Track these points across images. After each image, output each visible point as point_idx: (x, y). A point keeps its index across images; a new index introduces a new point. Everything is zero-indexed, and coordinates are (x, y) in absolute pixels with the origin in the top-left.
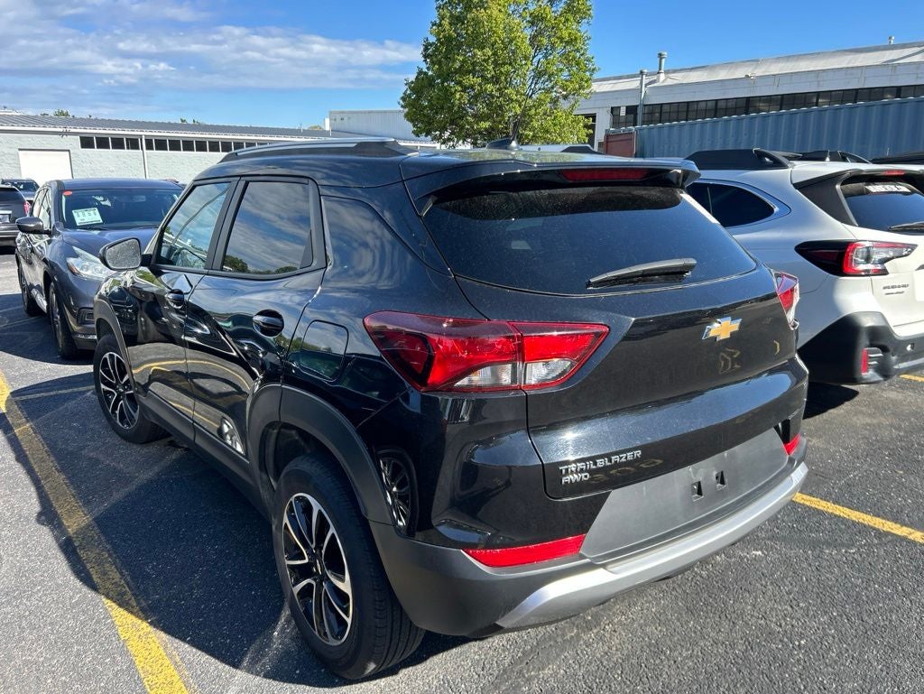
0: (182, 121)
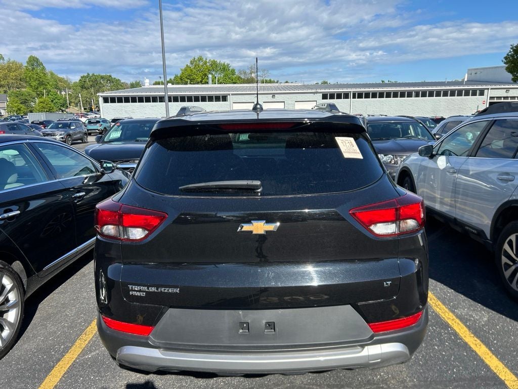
0: (383, 82)
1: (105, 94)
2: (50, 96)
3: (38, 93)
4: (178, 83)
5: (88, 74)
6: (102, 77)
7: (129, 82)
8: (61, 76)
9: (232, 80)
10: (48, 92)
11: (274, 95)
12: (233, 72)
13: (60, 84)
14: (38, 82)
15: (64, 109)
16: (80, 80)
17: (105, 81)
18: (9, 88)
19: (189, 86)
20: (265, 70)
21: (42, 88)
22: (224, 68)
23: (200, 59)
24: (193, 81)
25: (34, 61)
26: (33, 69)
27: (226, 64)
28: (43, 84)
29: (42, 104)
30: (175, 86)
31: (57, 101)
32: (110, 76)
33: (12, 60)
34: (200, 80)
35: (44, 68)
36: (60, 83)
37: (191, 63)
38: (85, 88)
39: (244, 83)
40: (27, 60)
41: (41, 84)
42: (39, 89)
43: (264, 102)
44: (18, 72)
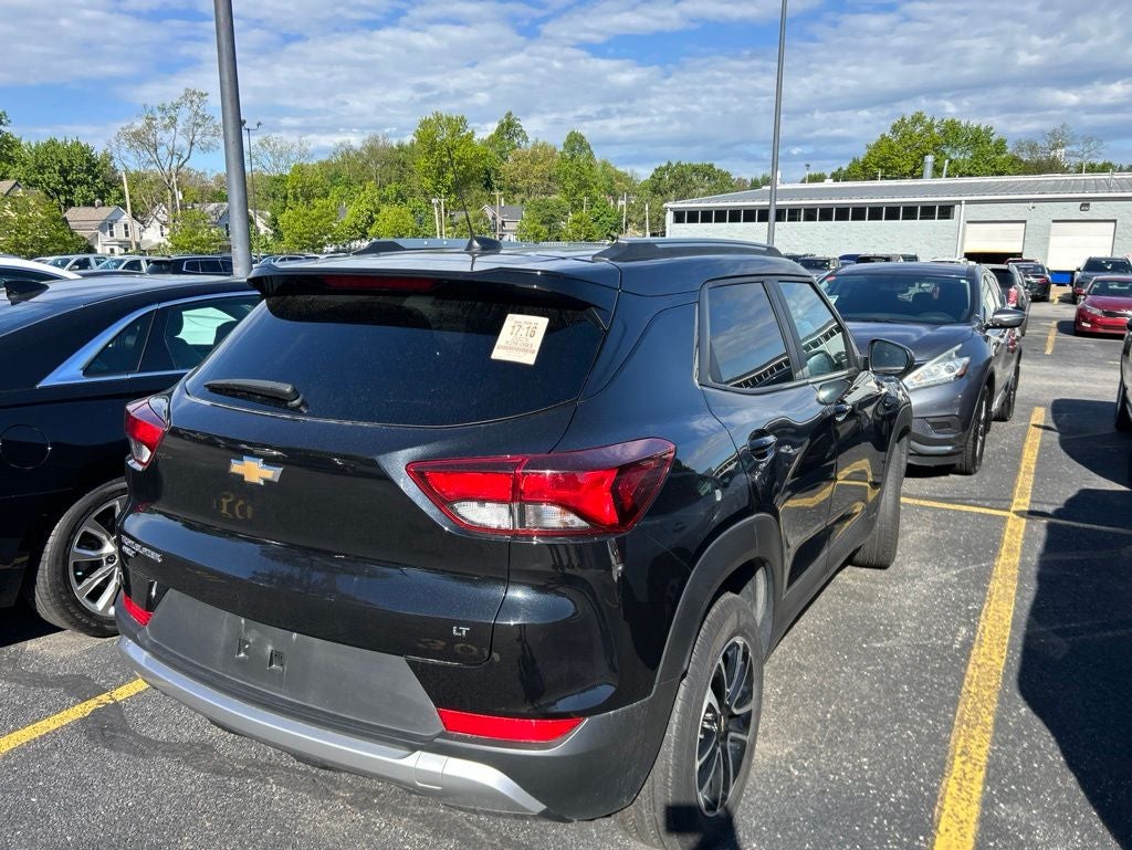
1: (680, 205)
2: (595, 209)
3: (576, 202)
4: (856, 178)
5: (669, 164)
6: (695, 170)
7: (749, 177)
8: (621, 169)
9: (994, 166)
10: (593, 201)
11: (1085, 204)
12: (1000, 146)
13: (615, 185)
14: (577, 182)
15: (615, 234)
16: (653, 176)
17: (700, 177)
18: (529, 195)
19: (879, 183)
20: (1091, 139)
21: (583, 193)
22: (978, 139)
23: (918, 119)
24: (890, 172)
25: (576, 143)
26: (573, 156)
27: (982, 128)
28: (585, 186)
29: (576, 226)
30: (841, 184)
31: (605, 218)
32: (711, 166)
33: (541, 141)
34: (908, 168)
35: (591, 155)
36: (619, 183)
37: (895, 129)
38: (660, 192)
39: (1026, 173)
40: (565, 139)
41: (583, 185)
42: (578, 196)
43: (1054, 221)
44: (547, 163)
